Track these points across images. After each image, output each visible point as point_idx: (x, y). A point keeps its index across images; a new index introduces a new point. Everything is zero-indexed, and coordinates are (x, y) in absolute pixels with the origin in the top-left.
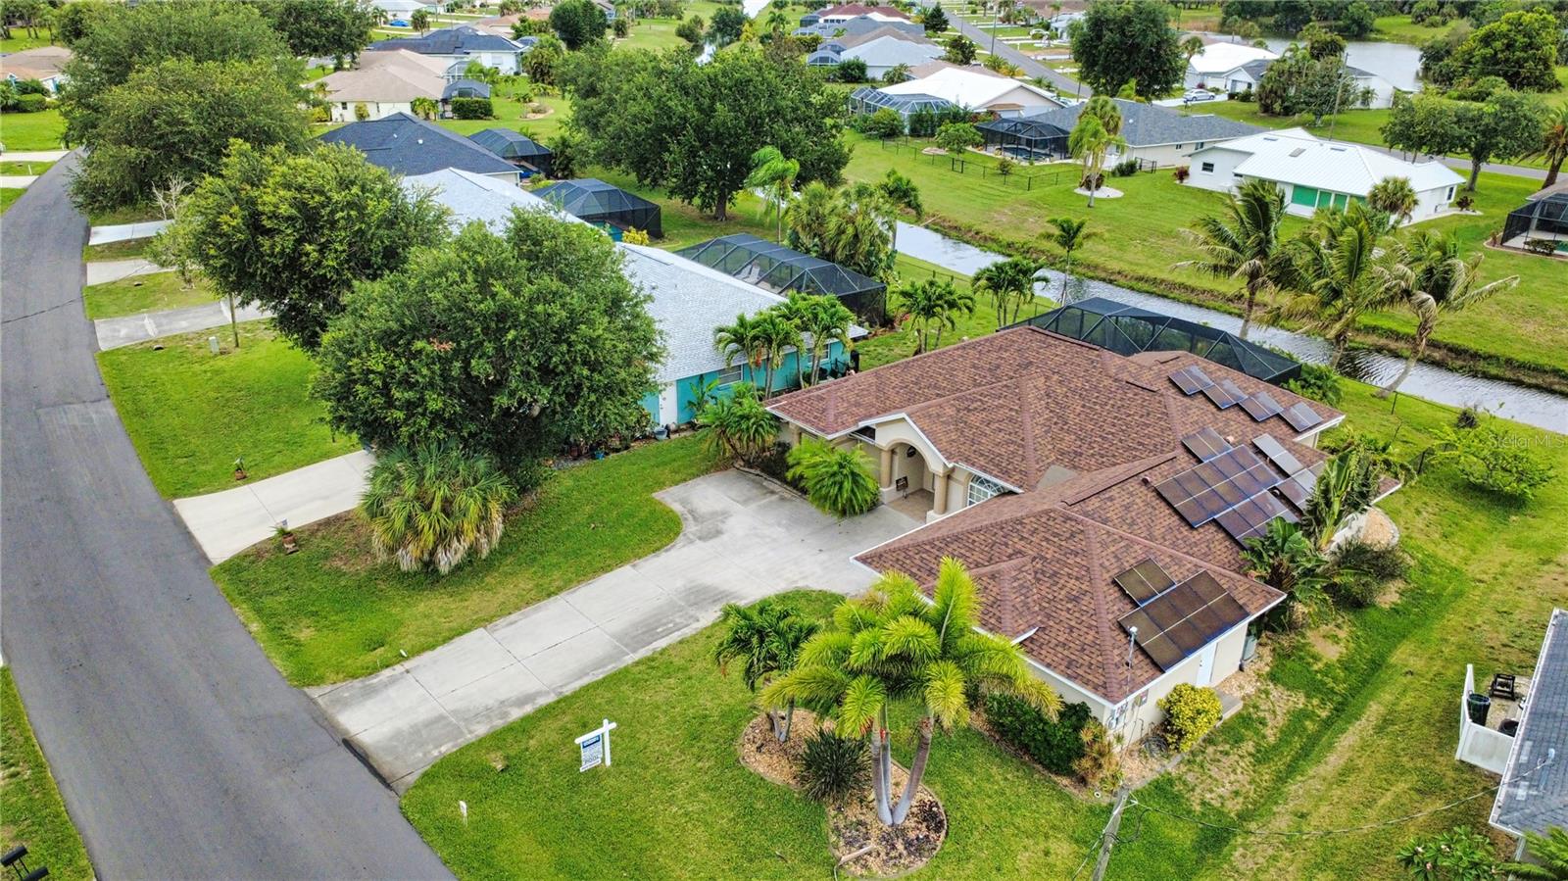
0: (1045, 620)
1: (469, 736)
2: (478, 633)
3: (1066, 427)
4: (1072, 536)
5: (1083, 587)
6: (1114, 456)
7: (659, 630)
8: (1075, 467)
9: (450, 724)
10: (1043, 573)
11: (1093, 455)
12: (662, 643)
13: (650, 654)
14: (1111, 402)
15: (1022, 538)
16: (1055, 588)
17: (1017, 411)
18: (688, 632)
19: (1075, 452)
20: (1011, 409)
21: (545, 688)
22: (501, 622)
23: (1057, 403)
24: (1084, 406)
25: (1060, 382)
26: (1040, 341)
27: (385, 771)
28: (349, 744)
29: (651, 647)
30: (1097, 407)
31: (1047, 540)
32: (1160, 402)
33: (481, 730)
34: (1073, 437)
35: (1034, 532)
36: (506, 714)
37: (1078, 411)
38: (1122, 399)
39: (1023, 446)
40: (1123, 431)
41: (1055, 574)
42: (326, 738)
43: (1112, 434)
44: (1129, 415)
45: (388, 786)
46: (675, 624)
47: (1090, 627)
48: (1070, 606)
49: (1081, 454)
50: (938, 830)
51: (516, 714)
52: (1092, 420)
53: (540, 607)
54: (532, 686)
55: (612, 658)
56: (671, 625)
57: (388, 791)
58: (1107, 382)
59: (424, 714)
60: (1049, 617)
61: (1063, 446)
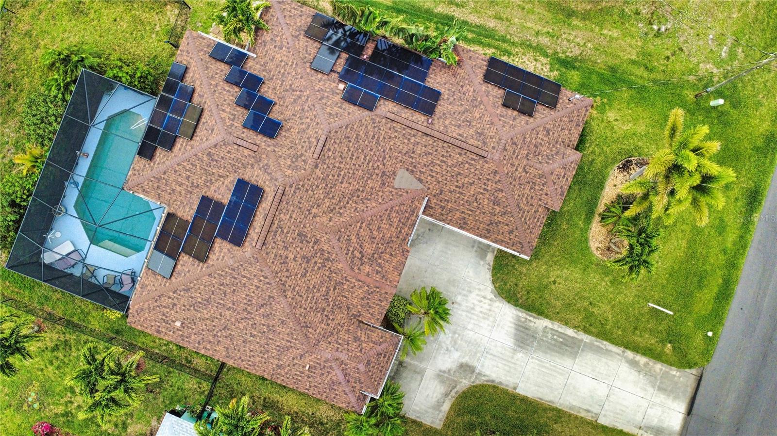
0: (559, 143)
1: (664, 369)
2: (602, 421)
3: (361, 189)
4: (515, 143)
5: (542, 129)
6: (384, 151)
7: (561, 340)
8: (394, 173)
9: (661, 383)
10: (535, 152)
11: (384, 165)
12: (570, 332)
13: (581, 333)
14: (337, 165)
15: (516, 170)
16: (543, 143)
17: (362, 223)
18: (556, 326)
19: (382, 176)
20: (360, 228)
21: (623, 361)
22: (589, 417)
23: (340, 201)
24: (342, 183)
25: (319, 206)
26: (275, 235)
27: (694, 385)
28: (689, 412)
29: (575, 335)
30: (342, 173)
31: (517, 156)
32: (336, 132)
33: (658, 367)
34: (369, 182)
35: (512, 165)
36: (646, 364)
37: (347, 185)
38: (334, 158)
39: (392, 208)
40: (363, 151)
41: (536, 146)
42: (692, 424)
43: (365, 157)
44: (349, 150)
45: (701, 376)
46: (553, 335)
47: (561, 120)
48: (551, 133)
49: (384, 172)
50: (631, 161)
51: (642, 360)
52: (354, 174)
53: (570, 408)
54: (625, 368)
55: (591, 347)
56: (555, 337)
57: (703, 375)
58: (318, 172)
59: (661, 398)
60: (557, 142)
61: (377, 186)
